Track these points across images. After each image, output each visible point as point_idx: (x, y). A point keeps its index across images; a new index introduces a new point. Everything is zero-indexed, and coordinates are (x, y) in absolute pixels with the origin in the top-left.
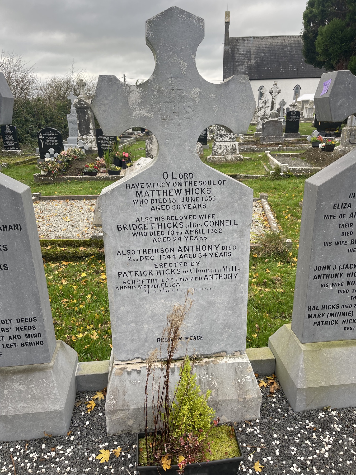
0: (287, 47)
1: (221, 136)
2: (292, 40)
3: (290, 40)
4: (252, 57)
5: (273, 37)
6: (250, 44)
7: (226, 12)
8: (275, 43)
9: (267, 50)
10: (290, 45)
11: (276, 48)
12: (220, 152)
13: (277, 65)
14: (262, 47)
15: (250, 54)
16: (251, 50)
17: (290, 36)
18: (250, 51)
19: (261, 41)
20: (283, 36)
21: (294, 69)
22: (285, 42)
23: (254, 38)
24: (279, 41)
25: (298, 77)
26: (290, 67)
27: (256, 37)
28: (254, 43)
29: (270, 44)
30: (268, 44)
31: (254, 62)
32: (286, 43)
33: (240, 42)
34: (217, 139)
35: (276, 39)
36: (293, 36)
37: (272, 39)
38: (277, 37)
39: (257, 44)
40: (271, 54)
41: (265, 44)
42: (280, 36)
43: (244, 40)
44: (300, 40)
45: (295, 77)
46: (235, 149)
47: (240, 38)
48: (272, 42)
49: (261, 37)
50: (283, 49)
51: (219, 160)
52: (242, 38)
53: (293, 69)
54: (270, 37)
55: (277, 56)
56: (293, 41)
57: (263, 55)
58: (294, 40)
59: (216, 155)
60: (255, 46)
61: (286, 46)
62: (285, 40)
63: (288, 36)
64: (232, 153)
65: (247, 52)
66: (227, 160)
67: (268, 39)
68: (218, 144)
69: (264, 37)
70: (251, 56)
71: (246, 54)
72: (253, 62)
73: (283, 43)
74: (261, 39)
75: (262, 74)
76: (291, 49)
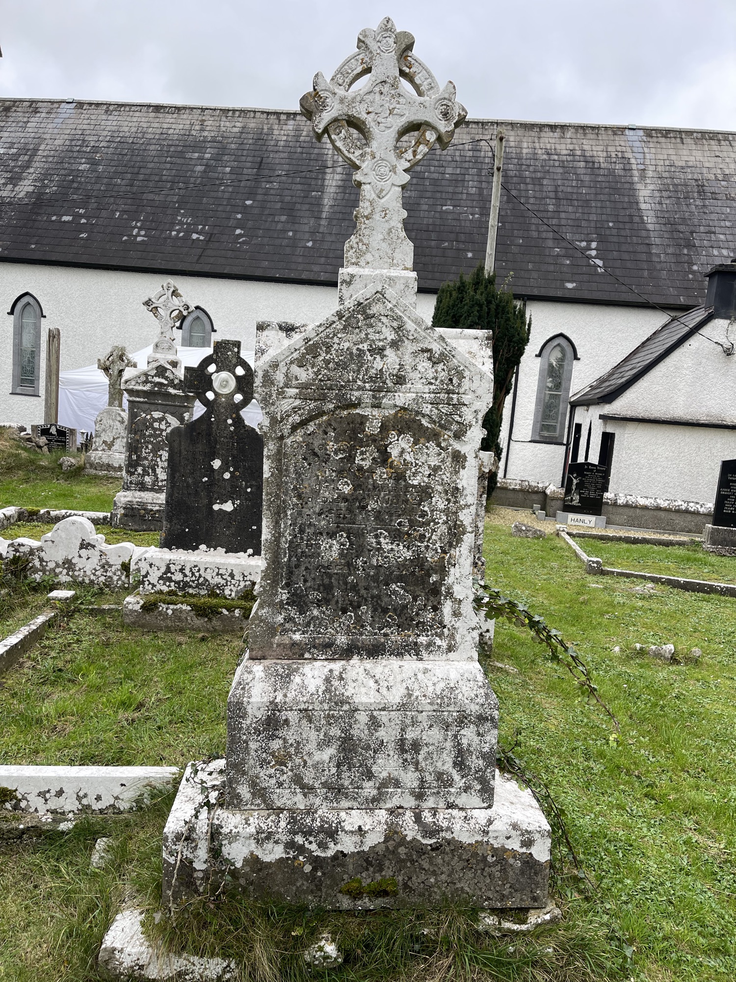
0: (202, 150)
2: (233, 127)
3: (227, 124)
4: (31, 170)
5: (158, 108)
6: (50, 126)
8: (159, 131)
9: (111, 150)
10: (219, 141)
11: (152, 147)
13: (124, 212)
14: (95, 138)
15: (30, 161)
16: (42, 147)
17: (234, 111)
18: (36, 150)
19: (104, 117)
20: (203, 110)
21: (195, 236)
22: (202, 130)
23: (80, 105)
24: (176, 126)
25: (197, 268)
26: (181, 223)
27: (90, 104)
28: (71, 121)
29: (134, 130)
30: (126, 129)
31: (31, 189)
32: (206, 134)
33: (18, 115)
35: (170, 116)
36: (243, 112)
37: (153, 115)
38: (179, 109)
39: (80, 127)
40: (120, 169)
41: (114, 128)
42: (192, 109)
43: (36, 111)
44: (271, 129)
47: (22, 101)
48: (145, 125)
49: (108, 105)
50: (181, 154)
52: (32, 102)
53: (188, 232)
54: (149, 106)
55: (141, 177)
56: (236, 130)
57: (82, 167)
58: (243, 128)
60: (68, 132)
61: (199, 145)
62: (205, 123)
63: (225, 111)
65: (24, 150)
67: (137, 114)
69: (121, 106)
70: (28, 167)
71: (15, 157)
72: (26, 187)
73: (193, 133)
74: (106, 111)
75: (35, 239)
76: (217, 158)
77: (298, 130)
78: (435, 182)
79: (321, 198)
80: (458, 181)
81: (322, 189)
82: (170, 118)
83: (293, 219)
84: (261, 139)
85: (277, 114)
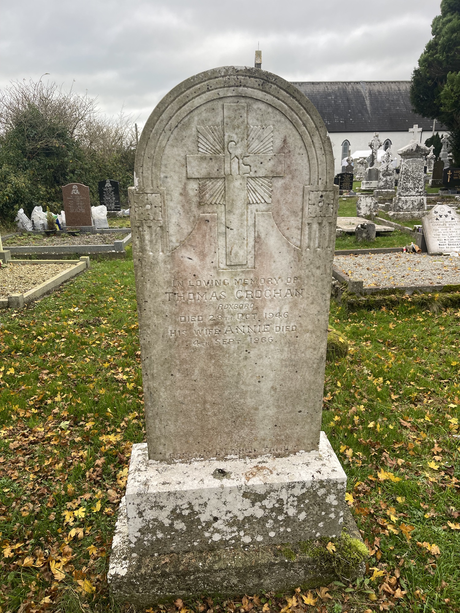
0: (331, 96)
1: (407, 189)
2: (335, 87)
3: (333, 87)
5: (313, 83)
7: (256, 52)
8: (317, 91)
10: (334, 93)
11: (318, 96)
12: (405, 207)
20: (325, 83)
21: (341, 122)
22: (328, 89)
24: (321, 88)
25: (347, 130)
26: (336, 118)
29: (310, 91)
34: (402, 193)
36: (336, 83)
37: (312, 85)
38: (318, 83)
42: (322, 83)
44: (346, 87)
45: (343, 130)
46: (422, 205)
48: (312, 89)
49: (299, 83)
50: (326, 98)
51: (404, 217)
53: (339, 121)
54: (310, 83)
55: (320, 105)
58: (338, 88)
59: (400, 211)
61: (329, 94)
62: (328, 87)
63: (331, 83)
64: (419, 209)
66: (413, 217)
67: (308, 85)
68: (403, 198)
69: (302, 83)
73: (326, 90)
76: (336, 97)
77: (353, 87)
78: (393, 101)
79: (366, 108)
80: (398, 100)
81: (366, 105)
82: (317, 86)
83: (363, 115)
84: (345, 91)
85: (345, 82)
